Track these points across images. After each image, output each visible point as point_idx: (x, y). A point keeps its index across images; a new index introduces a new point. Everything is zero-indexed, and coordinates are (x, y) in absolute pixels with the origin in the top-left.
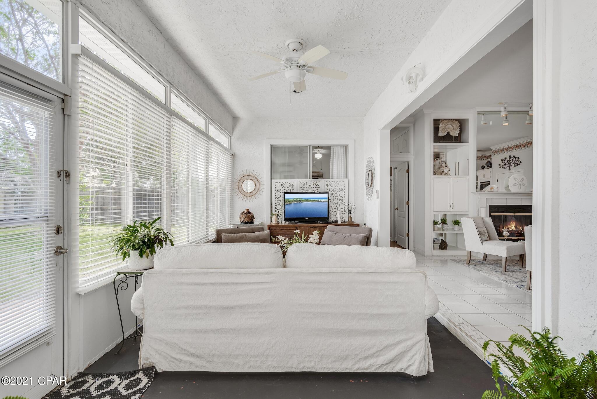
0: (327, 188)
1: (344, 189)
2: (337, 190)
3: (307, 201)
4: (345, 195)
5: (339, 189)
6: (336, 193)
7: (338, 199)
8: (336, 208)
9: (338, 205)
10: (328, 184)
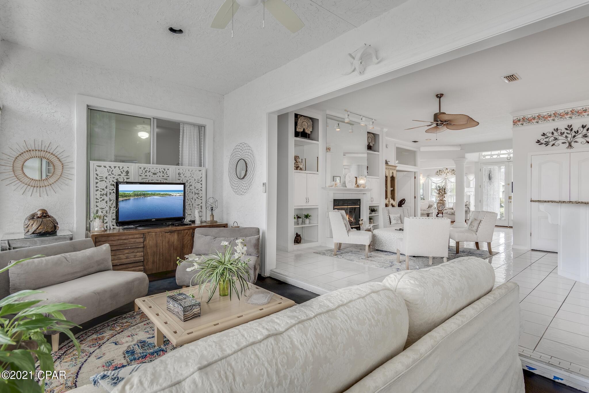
0: (179, 178)
1: (201, 181)
2: (192, 181)
3: (154, 195)
4: (201, 187)
5: (195, 180)
6: (191, 185)
7: (194, 193)
8: (191, 204)
9: (193, 201)
10: (181, 172)
